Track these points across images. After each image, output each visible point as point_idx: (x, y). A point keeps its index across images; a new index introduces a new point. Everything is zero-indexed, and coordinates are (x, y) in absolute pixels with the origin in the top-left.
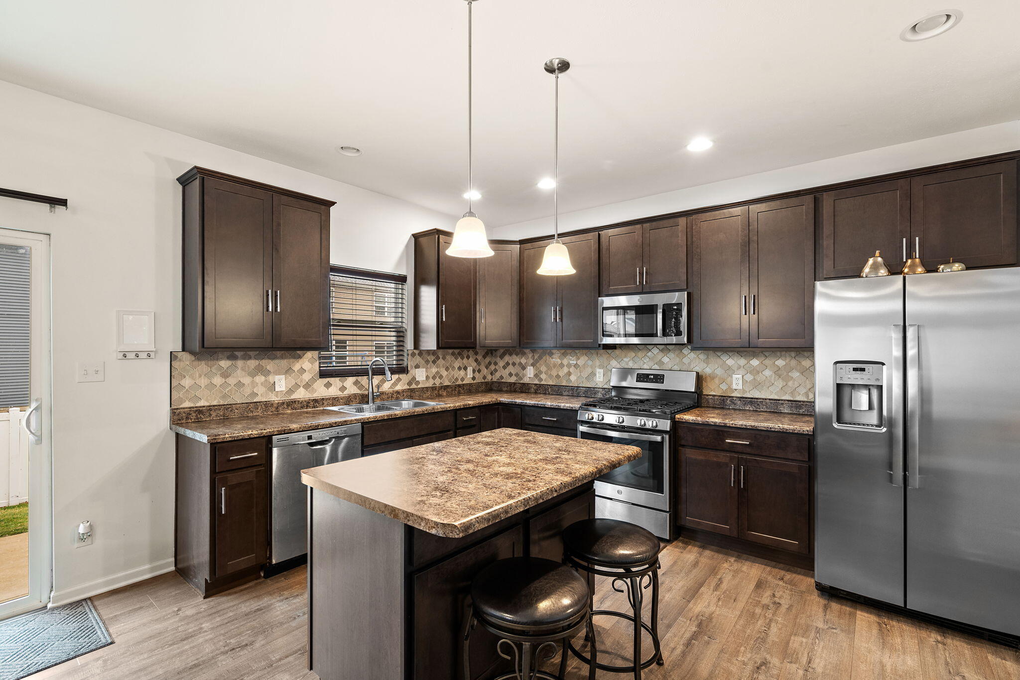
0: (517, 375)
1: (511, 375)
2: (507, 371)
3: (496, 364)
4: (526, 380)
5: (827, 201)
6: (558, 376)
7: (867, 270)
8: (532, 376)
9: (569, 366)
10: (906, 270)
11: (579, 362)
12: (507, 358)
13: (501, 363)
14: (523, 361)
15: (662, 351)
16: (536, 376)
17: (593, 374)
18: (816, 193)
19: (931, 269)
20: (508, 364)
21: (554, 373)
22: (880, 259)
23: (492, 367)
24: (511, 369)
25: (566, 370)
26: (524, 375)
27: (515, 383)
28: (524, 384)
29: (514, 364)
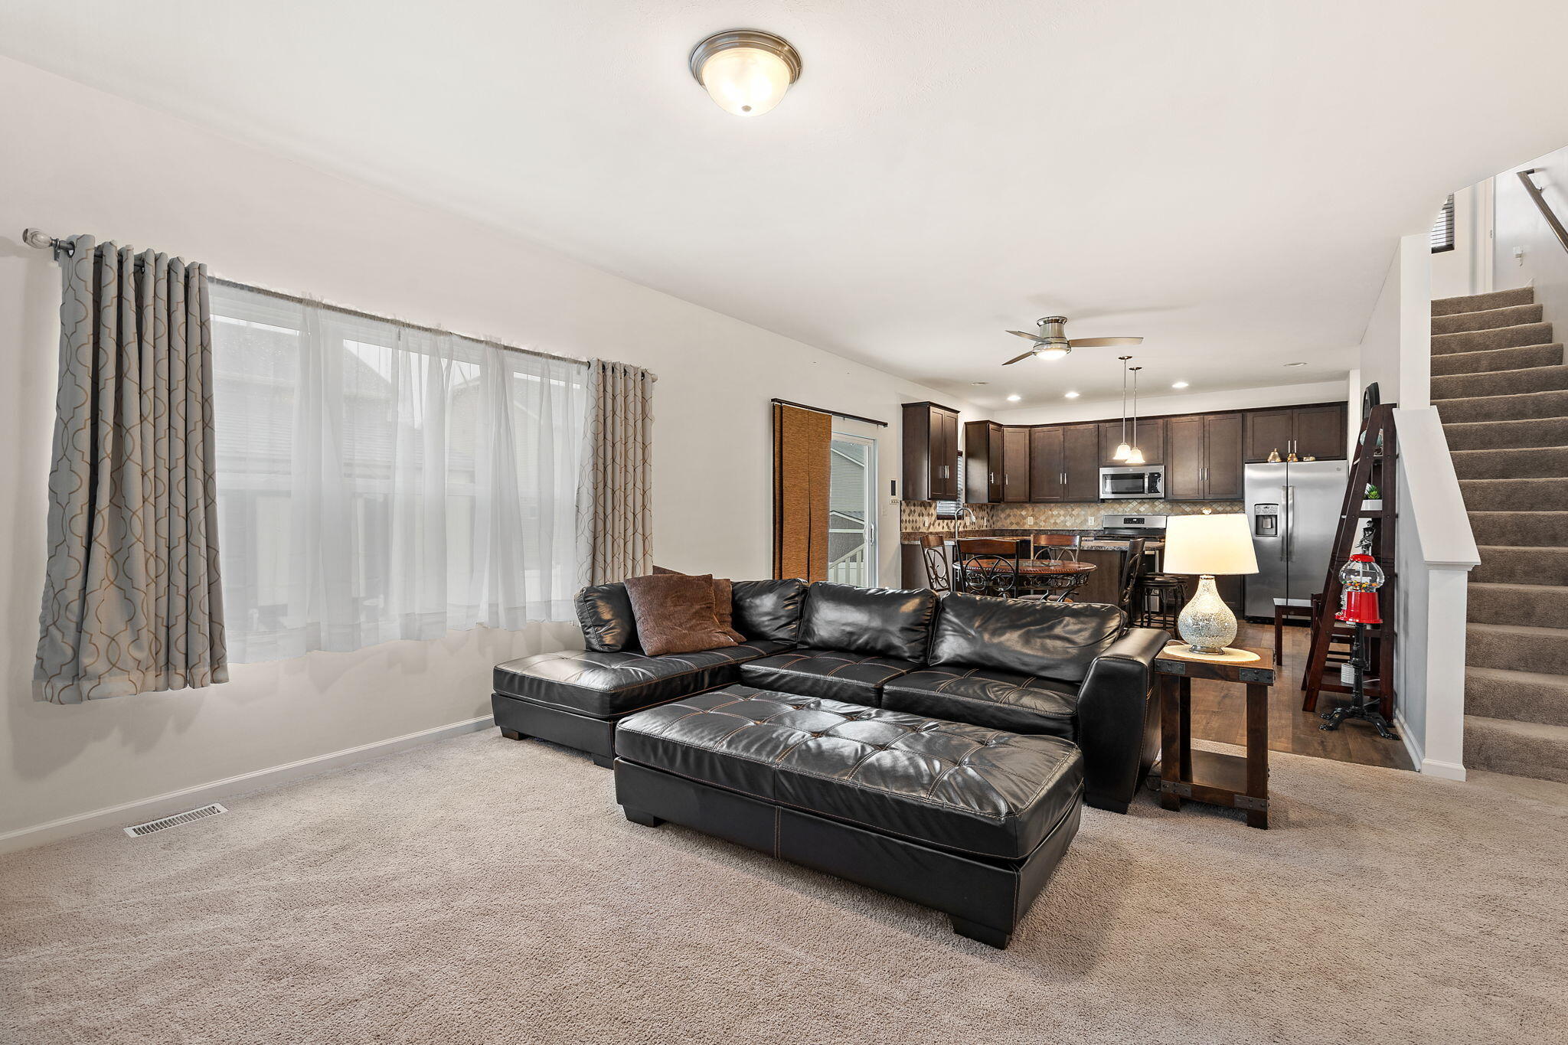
0: (1017, 524)
1: (1012, 524)
2: (1008, 521)
3: (998, 516)
4: (1027, 527)
5: (1249, 416)
6: (1055, 523)
7: (1270, 458)
8: (1032, 524)
9: (1064, 516)
10: (1289, 459)
11: (1073, 512)
12: (1008, 511)
13: (1003, 516)
14: (1024, 513)
15: (1140, 503)
16: (1035, 523)
17: (1086, 521)
18: (1243, 412)
19: (1300, 460)
20: (1009, 516)
21: (1052, 521)
22: (1276, 453)
23: (994, 518)
24: (1012, 519)
25: (1062, 518)
26: (1024, 524)
27: (1017, 530)
28: (1026, 530)
29: (1015, 516)
